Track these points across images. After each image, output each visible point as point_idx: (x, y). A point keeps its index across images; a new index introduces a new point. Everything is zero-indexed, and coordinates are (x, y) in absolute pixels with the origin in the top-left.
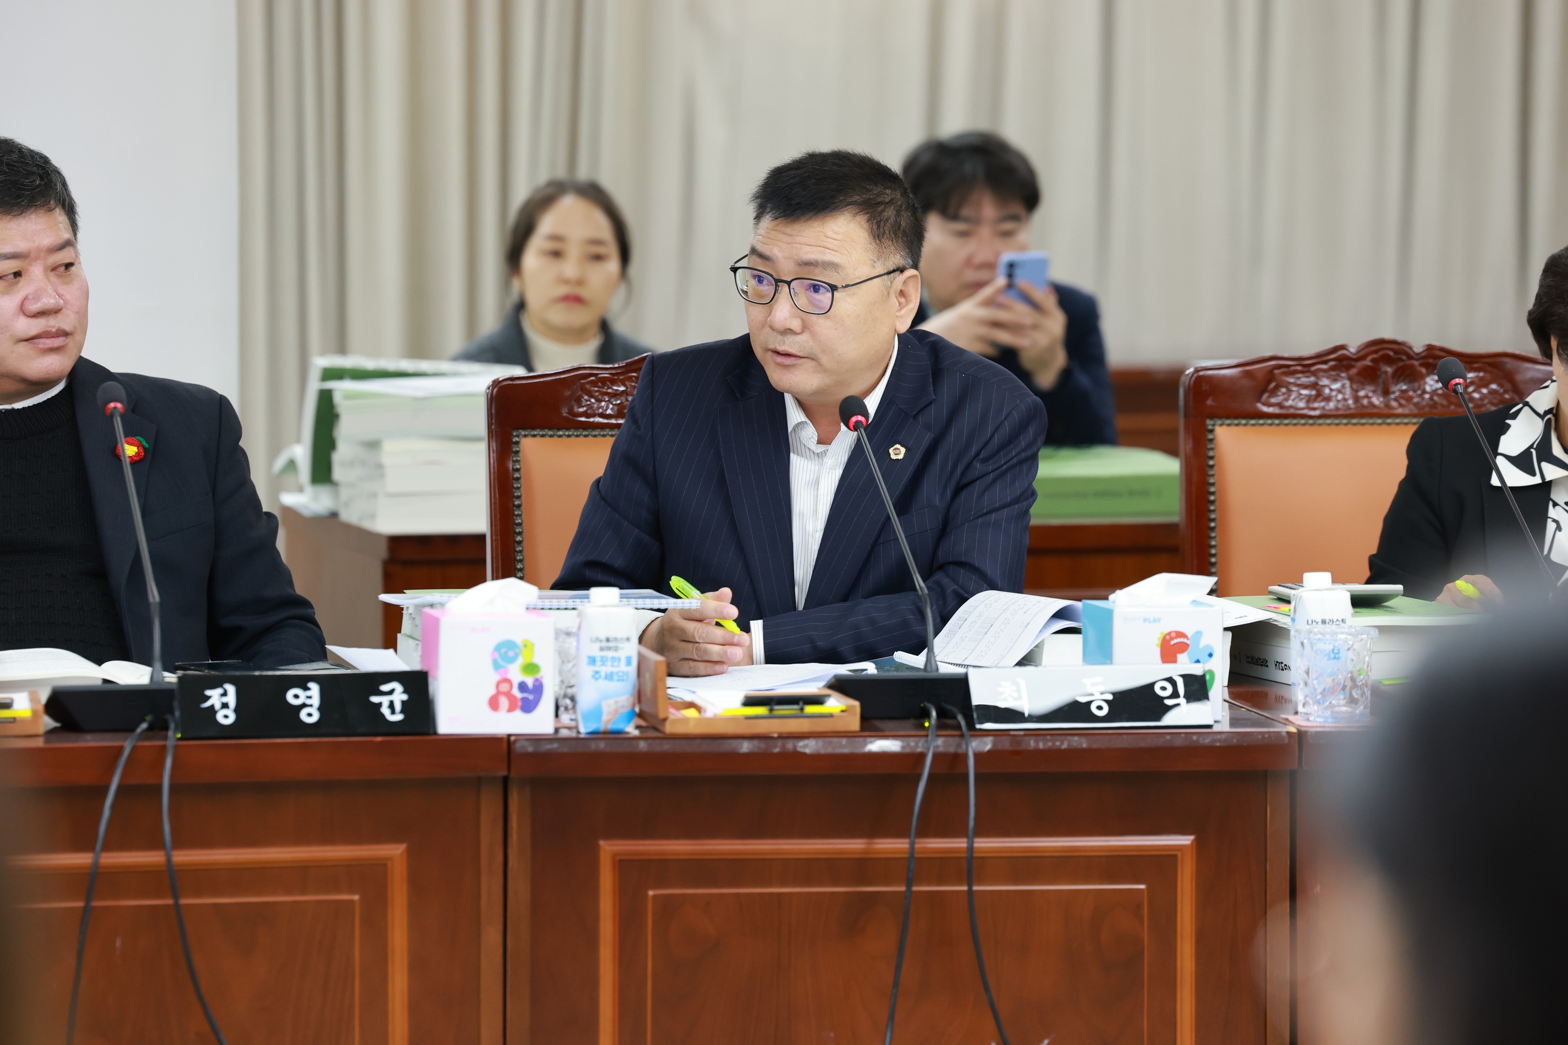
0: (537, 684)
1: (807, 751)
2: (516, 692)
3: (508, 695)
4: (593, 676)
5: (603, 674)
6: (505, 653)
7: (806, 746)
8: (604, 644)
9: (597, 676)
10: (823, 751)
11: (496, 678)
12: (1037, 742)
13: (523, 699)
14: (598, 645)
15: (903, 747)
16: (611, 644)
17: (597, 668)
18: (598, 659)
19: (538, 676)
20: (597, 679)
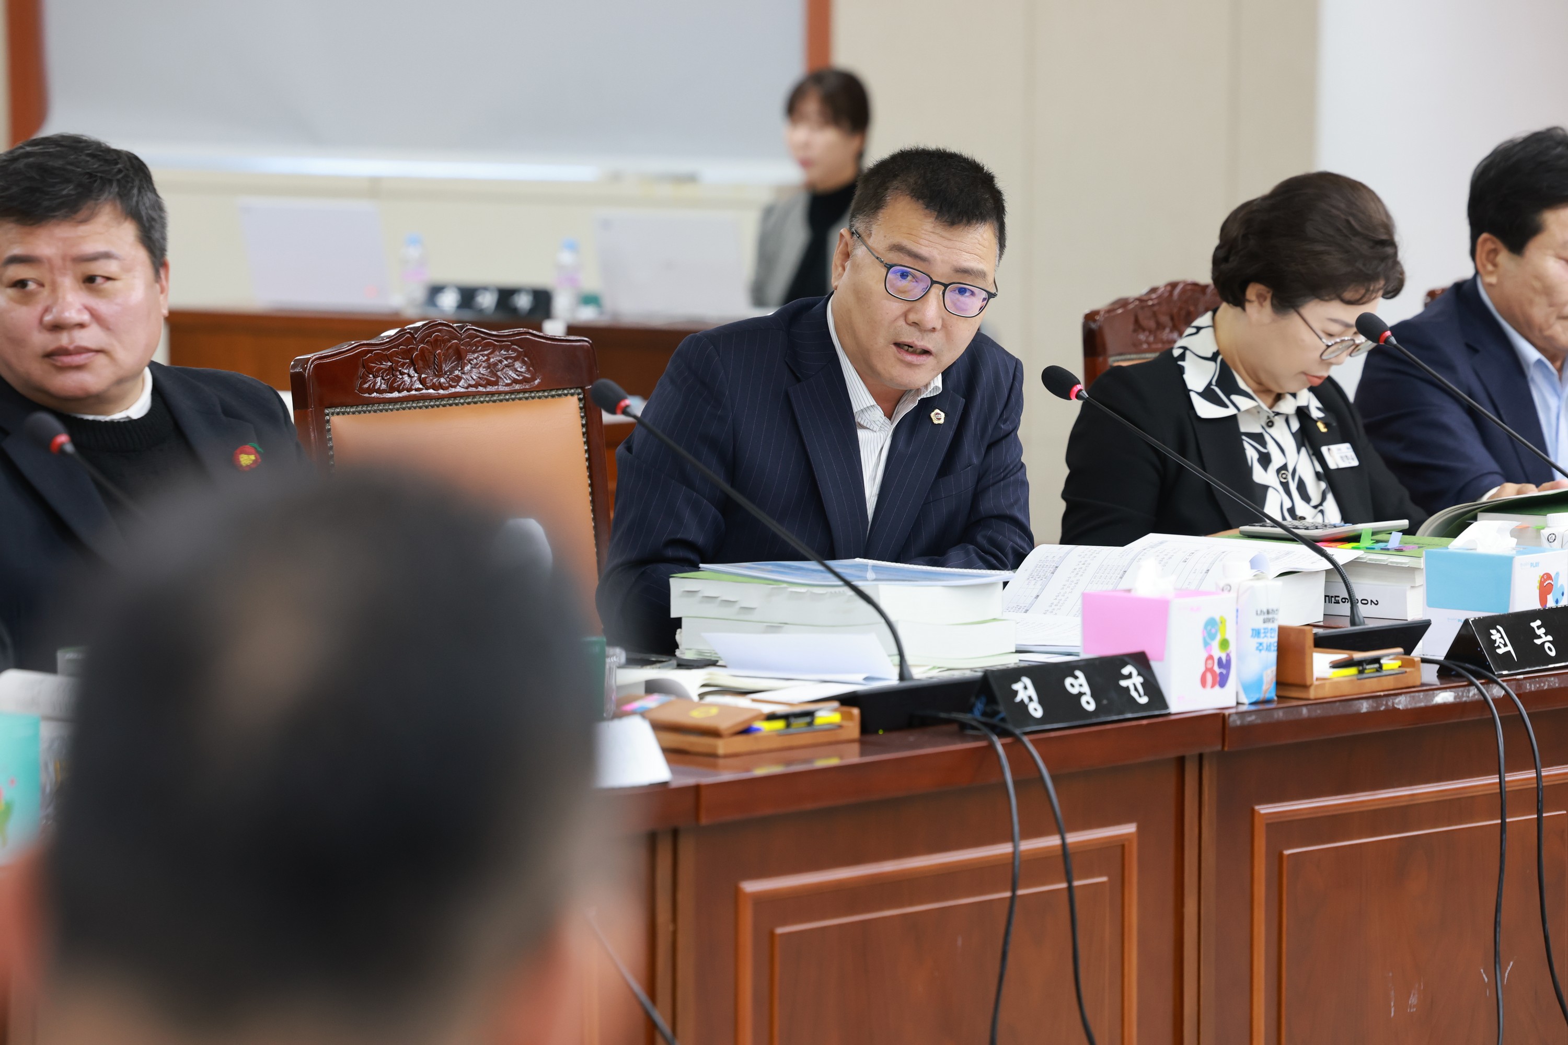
0: (1228, 659)
1: (1401, 707)
2: (1216, 668)
3: (1211, 670)
4: (1257, 648)
5: (1265, 645)
6: (1211, 630)
7: (1399, 703)
8: (1266, 616)
9: (1261, 648)
10: (1409, 707)
11: (1205, 655)
12: (1530, 685)
13: (1221, 674)
14: (1262, 617)
15: (1455, 698)
16: (1270, 616)
17: (1260, 640)
18: (1262, 631)
19: (1228, 651)
20: (1260, 650)
